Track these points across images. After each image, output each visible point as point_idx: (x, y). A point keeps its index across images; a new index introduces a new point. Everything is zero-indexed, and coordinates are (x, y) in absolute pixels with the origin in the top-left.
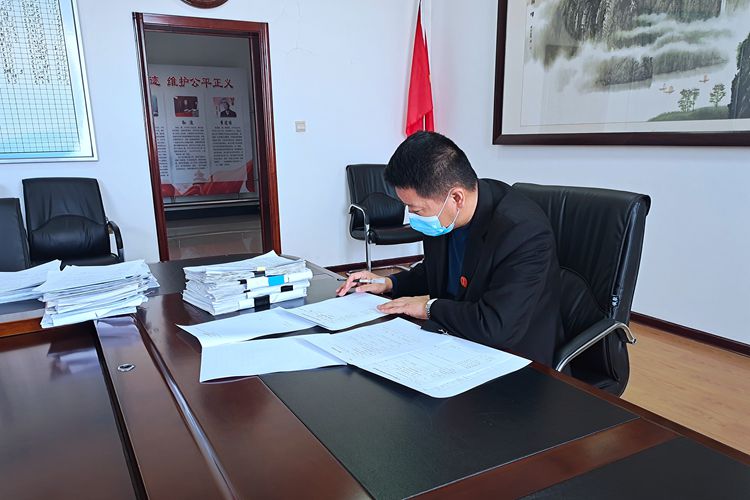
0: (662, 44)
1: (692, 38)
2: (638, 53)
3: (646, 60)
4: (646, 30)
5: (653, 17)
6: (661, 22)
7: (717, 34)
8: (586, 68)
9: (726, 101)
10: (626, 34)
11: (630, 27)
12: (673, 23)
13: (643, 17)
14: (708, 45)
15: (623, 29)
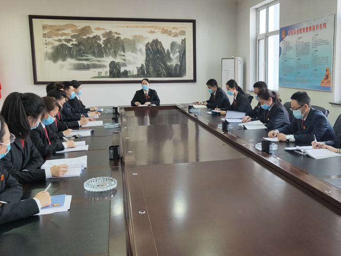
0: (91, 61)
1: (99, 61)
2: (85, 63)
3: (87, 64)
4: (86, 58)
5: (88, 55)
6: (90, 57)
7: (104, 61)
8: (70, 64)
9: (108, 74)
10: (81, 58)
11: (82, 56)
12: (93, 57)
13: (85, 55)
14: (103, 63)
15: (80, 56)
